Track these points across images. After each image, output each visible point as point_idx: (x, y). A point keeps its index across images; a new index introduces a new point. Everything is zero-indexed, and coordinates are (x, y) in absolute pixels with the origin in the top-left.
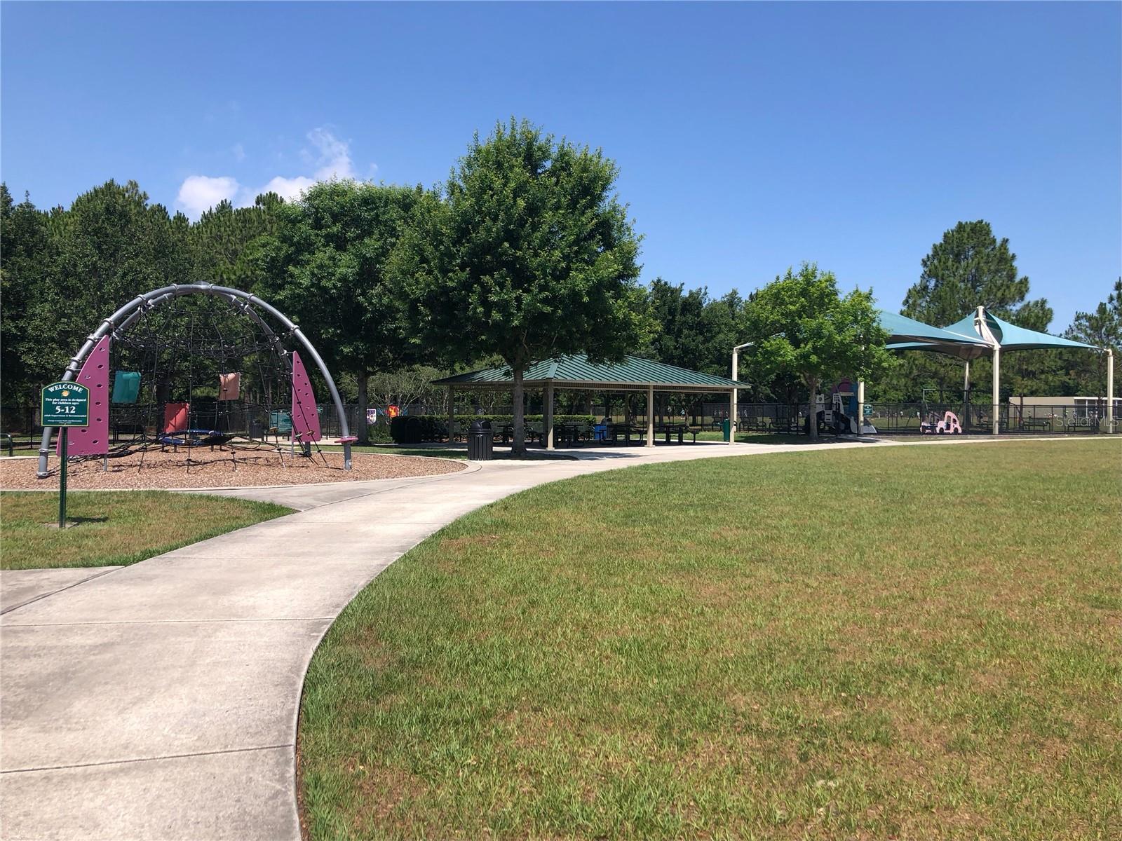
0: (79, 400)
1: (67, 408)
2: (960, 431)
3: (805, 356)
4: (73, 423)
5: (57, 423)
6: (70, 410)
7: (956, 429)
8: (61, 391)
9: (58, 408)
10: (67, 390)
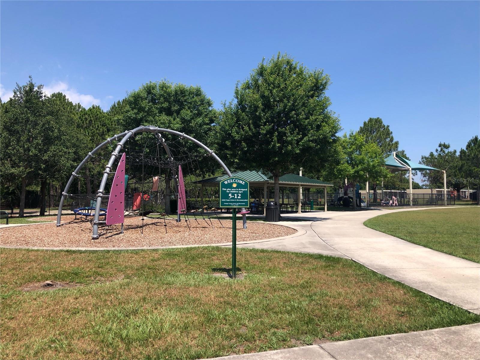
0: (243, 190)
1: (236, 195)
2: (397, 205)
3: (357, 172)
4: (239, 205)
5: (230, 205)
6: (238, 196)
7: (396, 204)
8: (232, 184)
9: (230, 195)
10: (235, 183)
